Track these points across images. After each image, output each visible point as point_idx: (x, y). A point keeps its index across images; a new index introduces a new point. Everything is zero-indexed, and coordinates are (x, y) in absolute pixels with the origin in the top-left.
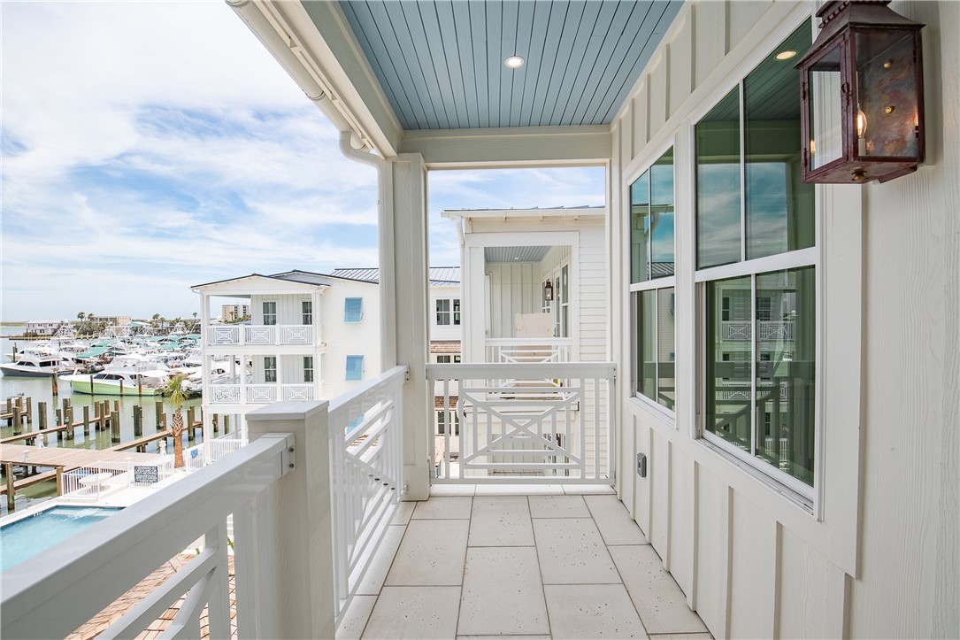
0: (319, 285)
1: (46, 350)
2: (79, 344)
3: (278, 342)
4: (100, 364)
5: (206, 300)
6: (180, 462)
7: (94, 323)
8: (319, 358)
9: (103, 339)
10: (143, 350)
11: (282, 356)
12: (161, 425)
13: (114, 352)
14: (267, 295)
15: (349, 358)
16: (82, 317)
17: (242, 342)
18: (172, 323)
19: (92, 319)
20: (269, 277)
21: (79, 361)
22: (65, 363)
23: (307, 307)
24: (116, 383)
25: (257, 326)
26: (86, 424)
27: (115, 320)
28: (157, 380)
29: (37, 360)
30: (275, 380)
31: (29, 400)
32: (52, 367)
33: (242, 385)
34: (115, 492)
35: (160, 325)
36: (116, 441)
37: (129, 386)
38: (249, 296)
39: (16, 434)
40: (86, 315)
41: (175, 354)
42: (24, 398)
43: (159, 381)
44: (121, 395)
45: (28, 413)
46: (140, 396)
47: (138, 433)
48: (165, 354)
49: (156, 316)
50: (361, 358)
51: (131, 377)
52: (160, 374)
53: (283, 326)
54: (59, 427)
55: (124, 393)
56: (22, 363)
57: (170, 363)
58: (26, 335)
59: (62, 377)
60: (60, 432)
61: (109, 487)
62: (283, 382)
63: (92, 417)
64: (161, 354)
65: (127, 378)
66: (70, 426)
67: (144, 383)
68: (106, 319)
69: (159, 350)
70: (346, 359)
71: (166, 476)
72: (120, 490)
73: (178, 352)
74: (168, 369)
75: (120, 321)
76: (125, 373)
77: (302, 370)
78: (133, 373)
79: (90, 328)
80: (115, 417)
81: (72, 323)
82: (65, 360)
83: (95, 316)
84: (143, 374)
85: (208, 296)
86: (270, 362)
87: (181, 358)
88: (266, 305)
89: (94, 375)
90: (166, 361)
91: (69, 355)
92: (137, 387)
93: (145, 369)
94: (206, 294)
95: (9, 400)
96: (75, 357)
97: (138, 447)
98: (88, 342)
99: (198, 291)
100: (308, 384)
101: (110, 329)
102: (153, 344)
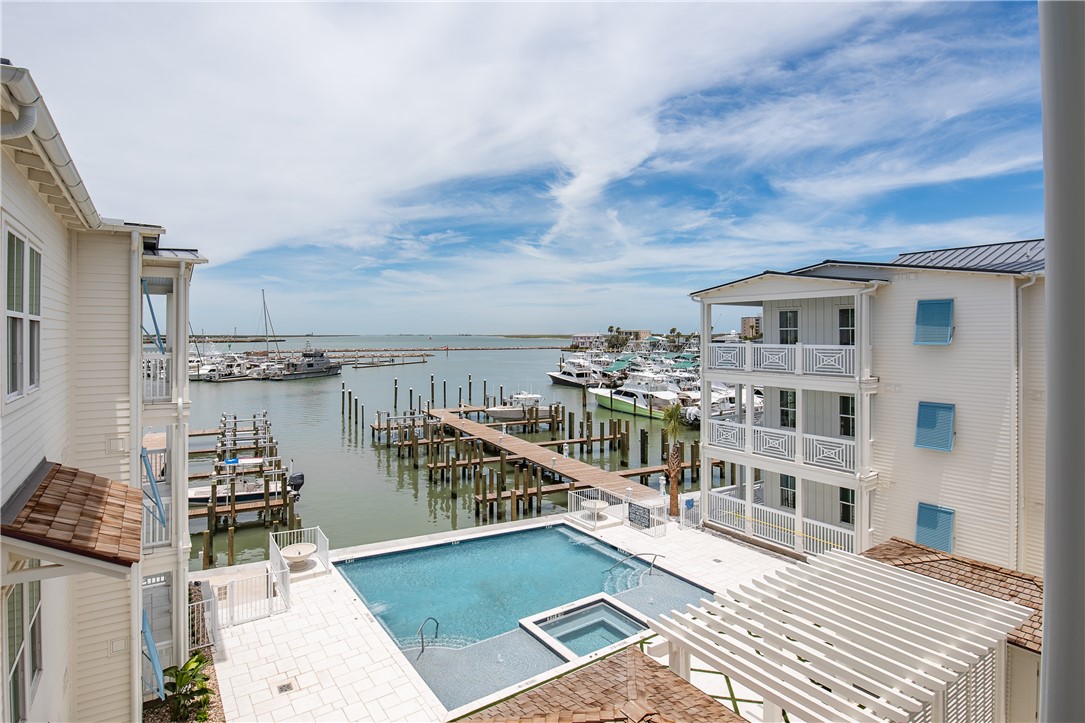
0: (868, 280)
1: (581, 361)
2: (605, 358)
3: (799, 370)
4: (620, 379)
5: (707, 309)
6: (675, 509)
7: (621, 337)
8: (866, 400)
9: (626, 353)
10: (657, 368)
11: (805, 392)
12: (665, 456)
13: (634, 367)
14: (786, 300)
15: (923, 406)
16: (611, 331)
17: (748, 367)
18: (688, 338)
19: (619, 333)
20: (789, 273)
21: (604, 375)
22: (593, 375)
23: (846, 316)
24: (630, 401)
25: (771, 346)
26: (602, 440)
27: (637, 335)
28: (667, 402)
29: (575, 371)
30: (794, 425)
31: (563, 408)
32: (585, 378)
33: (748, 425)
34: (610, 526)
35: (676, 340)
36: (624, 464)
37: (642, 405)
38: (759, 304)
39: (553, 440)
40: (615, 329)
41: (687, 375)
42: (561, 406)
43: (669, 404)
44: (635, 415)
45: (563, 421)
46: (651, 418)
47: (644, 461)
48: (677, 374)
49: (673, 331)
50: (950, 408)
51: (644, 396)
52: (670, 395)
53: (807, 346)
54: (582, 440)
55: (637, 412)
56: (564, 373)
57: (682, 385)
58: (572, 347)
59: (591, 390)
60: (582, 443)
61: (606, 518)
62: (806, 431)
63: (607, 435)
64: (674, 374)
65: (641, 397)
66: (589, 442)
67: (656, 405)
68: (631, 334)
69: (672, 368)
70: (917, 407)
71: (659, 523)
72: (615, 524)
73: (690, 372)
74: (679, 391)
75: (642, 335)
76: (639, 391)
77: (837, 416)
78: (646, 392)
79: (617, 341)
80: (625, 437)
81: (605, 336)
82: (595, 372)
83: (621, 330)
84: (656, 394)
85: (710, 305)
86: (786, 398)
87: (693, 380)
88: (783, 315)
89: (614, 391)
90: (678, 382)
91: (598, 369)
92: (649, 408)
93: (656, 389)
94: (707, 302)
95: (551, 407)
96: (602, 370)
97: (642, 478)
98: (614, 355)
99: (699, 299)
100: (845, 441)
101: (631, 343)
102: (668, 361)
